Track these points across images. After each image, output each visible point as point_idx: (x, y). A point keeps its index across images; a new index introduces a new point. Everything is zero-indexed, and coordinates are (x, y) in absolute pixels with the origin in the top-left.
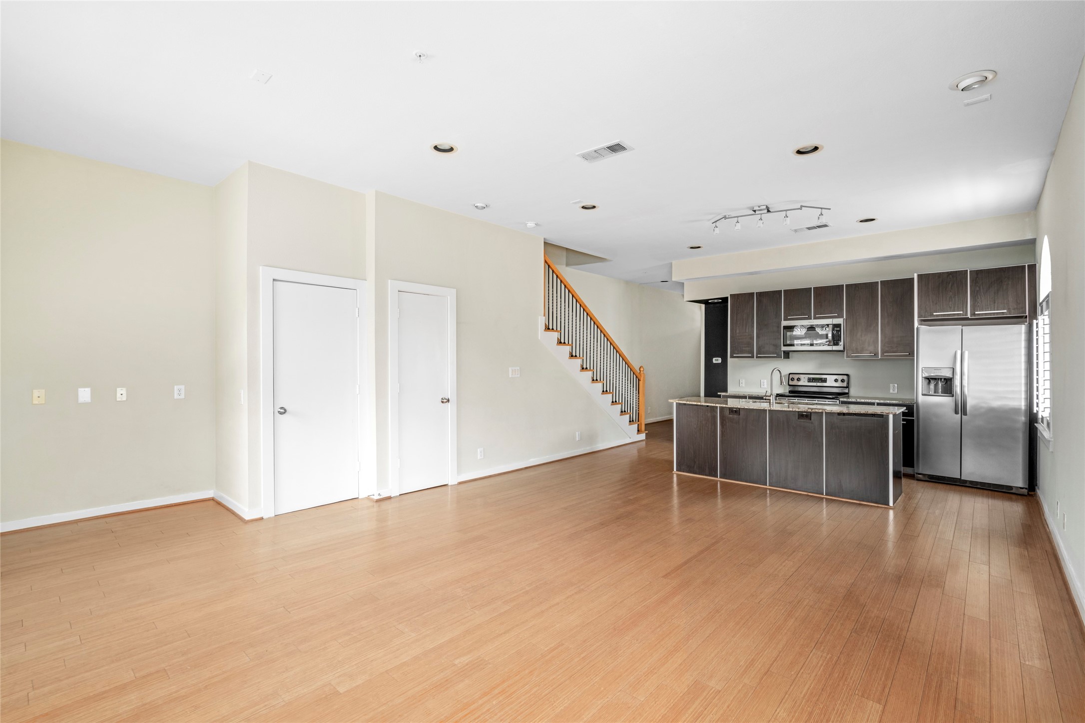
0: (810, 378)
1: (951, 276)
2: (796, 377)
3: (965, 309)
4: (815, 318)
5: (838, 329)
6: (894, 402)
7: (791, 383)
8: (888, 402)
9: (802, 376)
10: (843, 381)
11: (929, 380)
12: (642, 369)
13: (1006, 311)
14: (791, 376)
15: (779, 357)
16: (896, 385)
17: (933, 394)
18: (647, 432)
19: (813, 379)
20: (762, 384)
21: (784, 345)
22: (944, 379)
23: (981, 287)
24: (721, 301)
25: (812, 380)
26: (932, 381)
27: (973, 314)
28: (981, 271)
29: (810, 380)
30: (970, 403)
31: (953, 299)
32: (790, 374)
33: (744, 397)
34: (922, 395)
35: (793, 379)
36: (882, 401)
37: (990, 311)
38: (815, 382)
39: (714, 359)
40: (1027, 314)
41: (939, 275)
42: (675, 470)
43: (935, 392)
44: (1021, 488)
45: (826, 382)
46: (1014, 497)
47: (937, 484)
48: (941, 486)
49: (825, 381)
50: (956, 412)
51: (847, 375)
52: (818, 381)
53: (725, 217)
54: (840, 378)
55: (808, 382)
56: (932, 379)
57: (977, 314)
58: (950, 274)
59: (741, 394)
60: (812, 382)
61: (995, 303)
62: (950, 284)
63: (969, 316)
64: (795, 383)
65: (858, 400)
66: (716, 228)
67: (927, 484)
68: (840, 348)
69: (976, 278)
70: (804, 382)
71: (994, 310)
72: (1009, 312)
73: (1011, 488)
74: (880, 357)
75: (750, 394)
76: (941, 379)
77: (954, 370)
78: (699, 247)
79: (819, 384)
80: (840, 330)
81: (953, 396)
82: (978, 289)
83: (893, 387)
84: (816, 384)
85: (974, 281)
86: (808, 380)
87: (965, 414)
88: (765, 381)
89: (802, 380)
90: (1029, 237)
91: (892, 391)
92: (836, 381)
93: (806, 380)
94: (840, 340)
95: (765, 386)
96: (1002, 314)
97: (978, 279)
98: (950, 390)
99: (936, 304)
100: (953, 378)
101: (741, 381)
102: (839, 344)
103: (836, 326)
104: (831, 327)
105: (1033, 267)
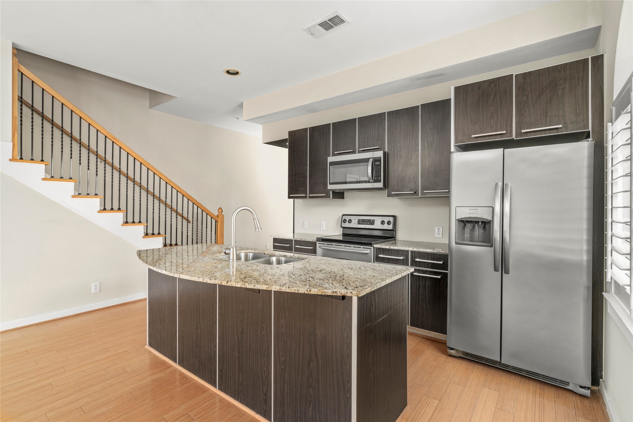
0: (360, 220)
1: (493, 85)
2: (348, 218)
3: (509, 128)
4: (360, 152)
5: (378, 163)
7: (345, 225)
9: (353, 218)
10: (389, 223)
11: (463, 222)
12: (220, 211)
13: (561, 126)
14: (344, 217)
15: (327, 196)
16: (441, 228)
17: (468, 243)
20: (322, 225)
21: (331, 184)
22: (483, 222)
23: (530, 95)
25: (362, 222)
26: (468, 224)
27: (518, 134)
28: (530, 73)
29: (360, 222)
30: (513, 256)
31: (495, 115)
32: (343, 215)
34: (456, 244)
35: (345, 221)
37: (541, 127)
38: (364, 224)
40: (590, 129)
41: (479, 85)
42: (147, 343)
43: (470, 241)
45: (373, 224)
47: (472, 364)
48: (476, 366)
49: (372, 222)
50: (496, 269)
51: (394, 217)
52: (367, 223)
54: (386, 220)
55: (358, 224)
56: (468, 221)
57: (524, 133)
58: (492, 82)
60: (362, 224)
61: (546, 116)
62: (492, 96)
63: (514, 136)
64: (347, 225)
67: (459, 361)
68: (382, 185)
69: (523, 84)
71: (547, 126)
72: (565, 126)
74: (420, 196)
76: (478, 222)
77: (493, 210)
79: (368, 226)
80: (380, 164)
81: (492, 246)
82: (525, 99)
83: (439, 230)
84: (365, 226)
85: (521, 89)
86: (358, 222)
87: (507, 272)
88: (324, 223)
89: (353, 221)
90: (592, 24)
91: (437, 236)
92: (383, 223)
93: (356, 221)
94: (380, 176)
95: (324, 228)
96: (556, 131)
97: (525, 85)
98: (488, 240)
99: (475, 124)
100: (492, 221)
101: (305, 223)
102: (380, 181)
103: (375, 160)
104: (371, 161)
105: (598, 59)
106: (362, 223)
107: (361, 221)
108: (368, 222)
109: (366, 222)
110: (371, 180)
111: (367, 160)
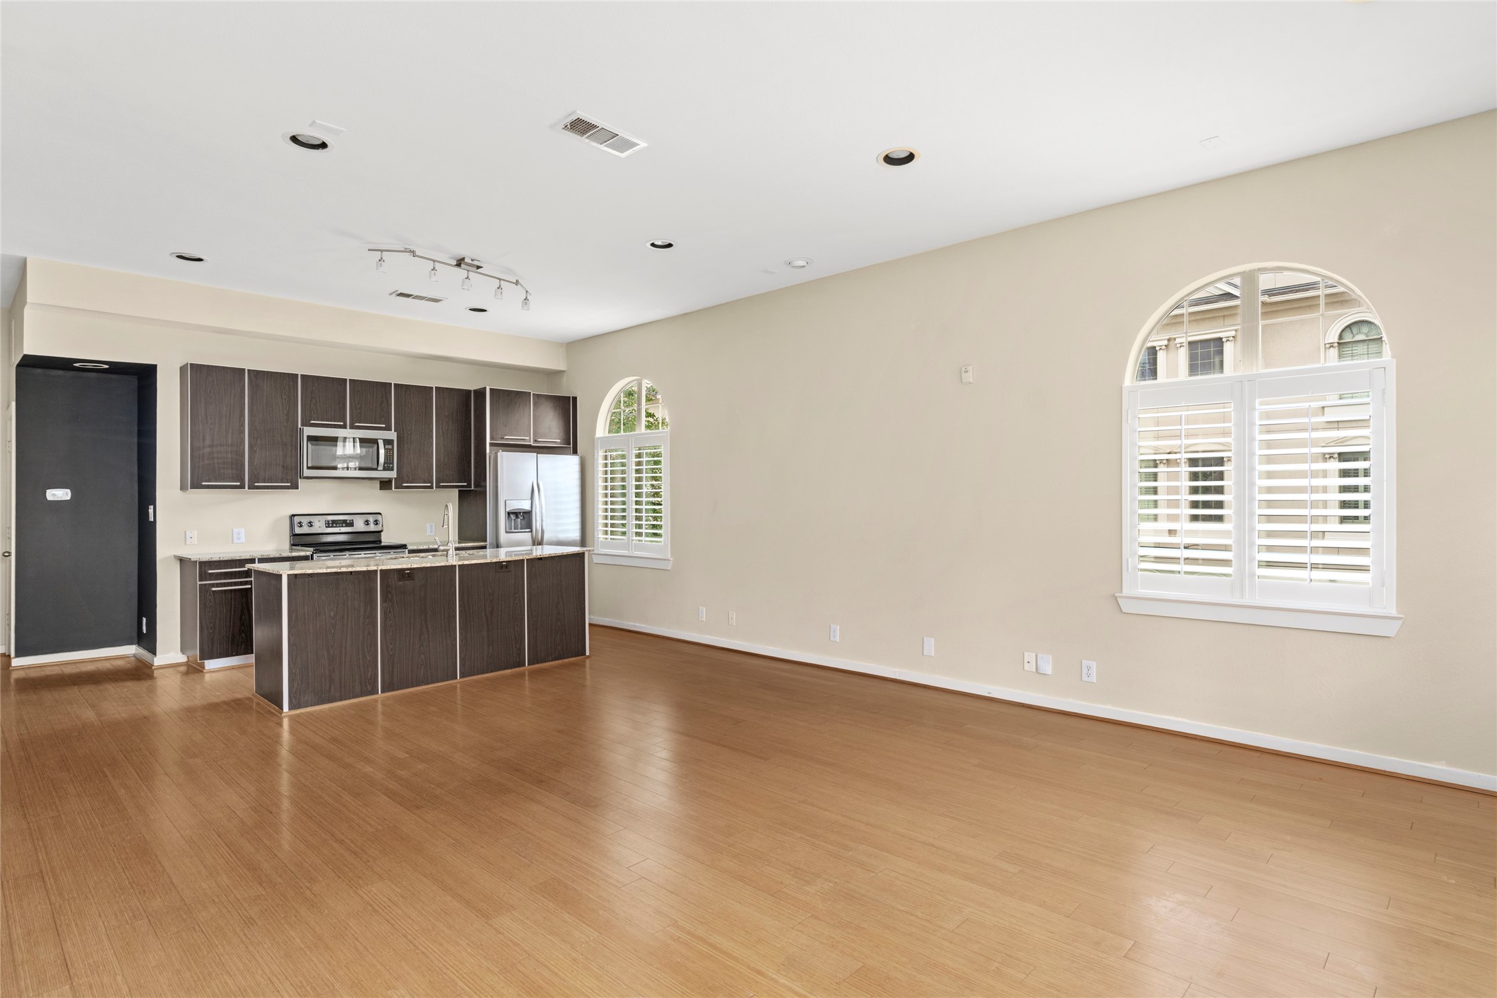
0: (328, 521)
2: (305, 520)
3: (529, 435)
4: (352, 427)
5: (390, 447)
7: (298, 530)
9: (314, 519)
10: (376, 522)
11: (510, 514)
17: (513, 530)
19: (334, 522)
20: (235, 536)
21: (309, 468)
24: (105, 367)
25: (332, 524)
26: (514, 517)
27: (535, 441)
29: (329, 524)
31: (520, 422)
32: (294, 516)
34: (506, 533)
35: (298, 525)
38: (336, 527)
39: (49, 492)
43: (516, 529)
45: (352, 526)
49: (349, 524)
51: (380, 514)
52: (341, 525)
53: (413, 253)
54: (371, 519)
55: (326, 527)
56: (513, 513)
60: (332, 527)
61: (550, 431)
64: (303, 529)
66: (382, 263)
68: (394, 474)
69: (537, 402)
70: (319, 526)
74: (434, 488)
77: (532, 503)
78: (200, 260)
79: (343, 530)
80: (393, 449)
81: (532, 530)
82: (538, 415)
83: (431, 527)
84: (339, 530)
85: (536, 406)
86: (326, 524)
88: (242, 531)
89: (316, 525)
91: (429, 533)
92: (367, 523)
93: (323, 524)
94: (393, 464)
95: (242, 540)
96: (555, 443)
98: (528, 525)
99: (506, 426)
100: (531, 511)
101: (189, 534)
102: (392, 470)
103: (388, 442)
104: (381, 443)
105: (575, 399)
107: (330, 522)
108: (342, 524)
109: (339, 524)
110: (381, 468)
111: (375, 441)
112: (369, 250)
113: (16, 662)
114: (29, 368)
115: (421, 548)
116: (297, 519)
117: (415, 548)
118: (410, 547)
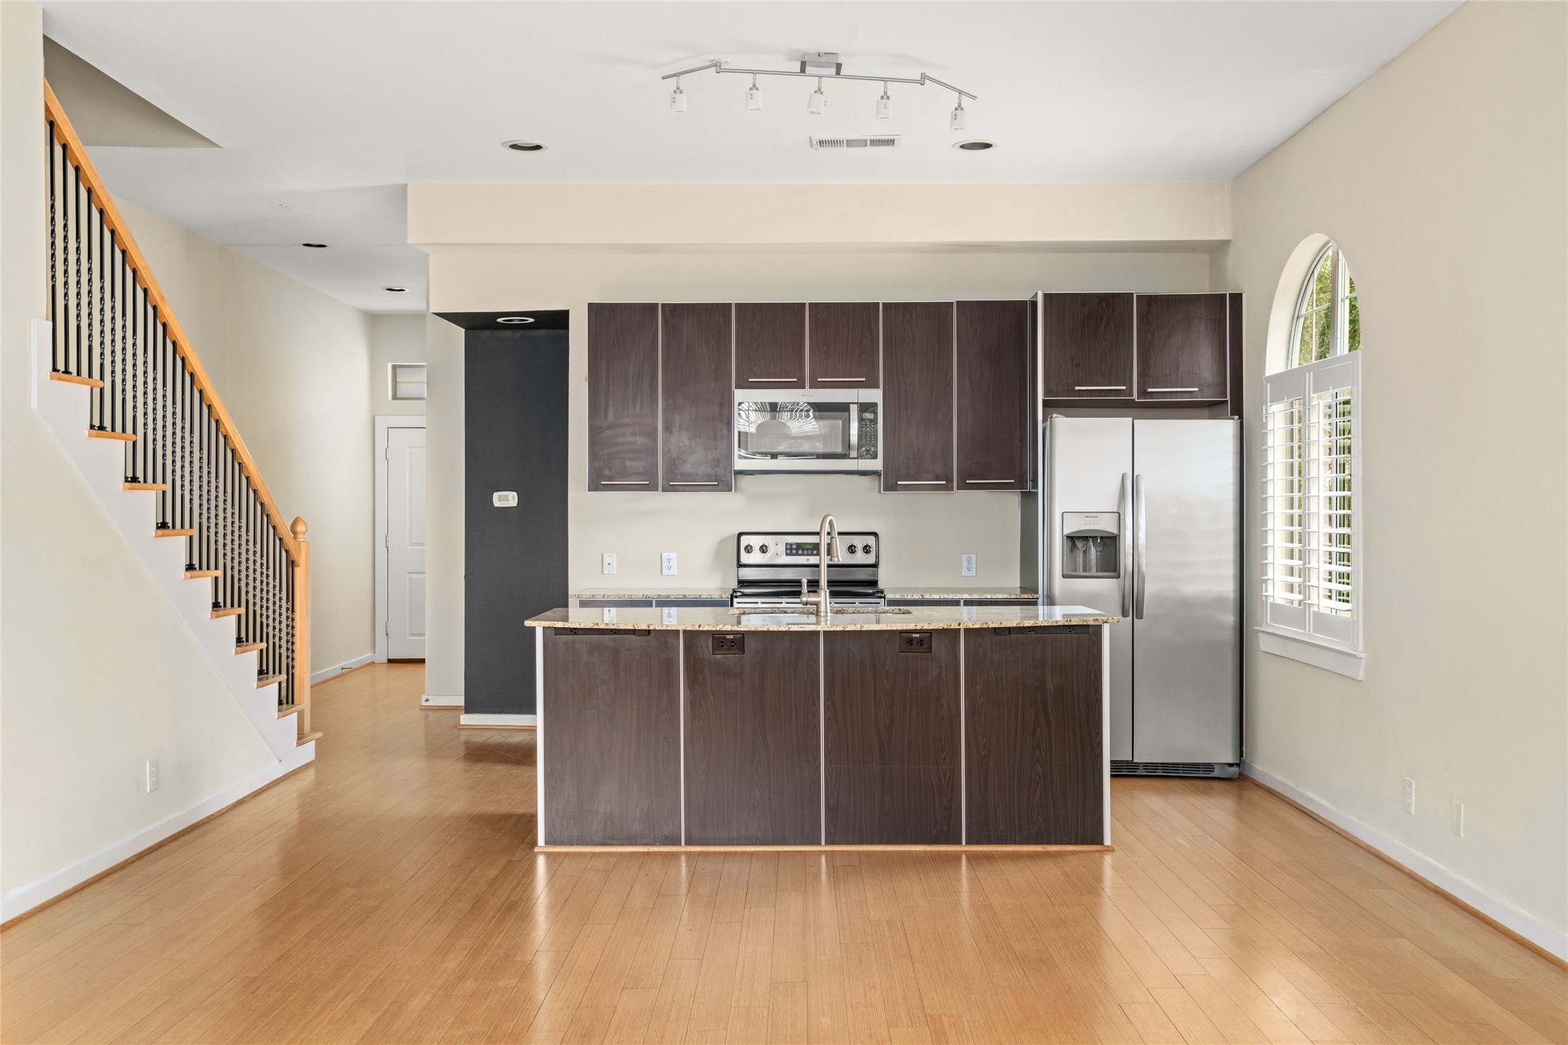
0: (791, 545)
1: (1104, 304)
2: (756, 541)
3: (1128, 381)
4: (814, 385)
5: (871, 417)
6: (1000, 596)
7: (746, 559)
8: (989, 596)
9: (770, 540)
10: (867, 549)
11: (1072, 539)
12: (300, 528)
13: (1195, 389)
15: (722, 487)
16: (974, 557)
17: (1082, 573)
18: (320, 734)
19: (799, 546)
20: (665, 564)
22: (1103, 538)
23: (1157, 334)
24: (531, 320)
25: (797, 549)
26: (1079, 544)
27: (1143, 393)
28: (1158, 299)
29: (791, 549)
30: (1150, 589)
31: (1108, 356)
32: (740, 534)
33: (646, 603)
34: (1064, 576)
35: (748, 549)
36: (975, 596)
37: (1171, 387)
38: (802, 555)
39: (496, 495)
40: (1228, 398)
41: (1084, 299)
42: (541, 840)
43: (1085, 570)
44: (1231, 765)
46: (1215, 784)
50: (1124, 614)
51: (875, 534)
52: (810, 552)
53: (717, 66)
54: (859, 542)
55: (787, 554)
56: (1078, 538)
57: (1149, 393)
58: (1103, 299)
59: (638, 595)
60: (797, 554)
61: (1177, 370)
62: (1103, 323)
63: (1136, 396)
64: (755, 557)
65: (927, 596)
66: (678, 95)
68: (877, 465)
69: (1148, 313)
70: (777, 554)
71: (1177, 387)
72: (1201, 391)
73: (1209, 767)
74: (954, 489)
75: (663, 593)
76: (1094, 538)
77: (1119, 516)
78: (538, 147)
80: (874, 421)
81: (1118, 577)
82: (1150, 338)
83: (969, 561)
84: (808, 560)
85: (1145, 320)
86: (786, 549)
87: (1140, 616)
88: (673, 555)
89: (772, 549)
90: (1221, 236)
91: (965, 572)
92: (852, 549)
93: (782, 548)
94: (876, 445)
95: (674, 571)
96: (1189, 395)
97: (1150, 314)
98: (1110, 565)
99: (1078, 366)
100: (1119, 536)
101: (607, 560)
102: (875, 457)
103: (865, 407)
104: (854, 411)
105: (1237, 299)
106: (797, 552)
107: (794, 547)
108: (812, 550)
109: (807, 550)
110: (854, 454)
111: (844, 407)
112: (663, 78)
113: (466, 719)
114: (478, 331)
115: (909, 597)
116: (745, 541)
117: (898, 596)
118: (889, 596)
